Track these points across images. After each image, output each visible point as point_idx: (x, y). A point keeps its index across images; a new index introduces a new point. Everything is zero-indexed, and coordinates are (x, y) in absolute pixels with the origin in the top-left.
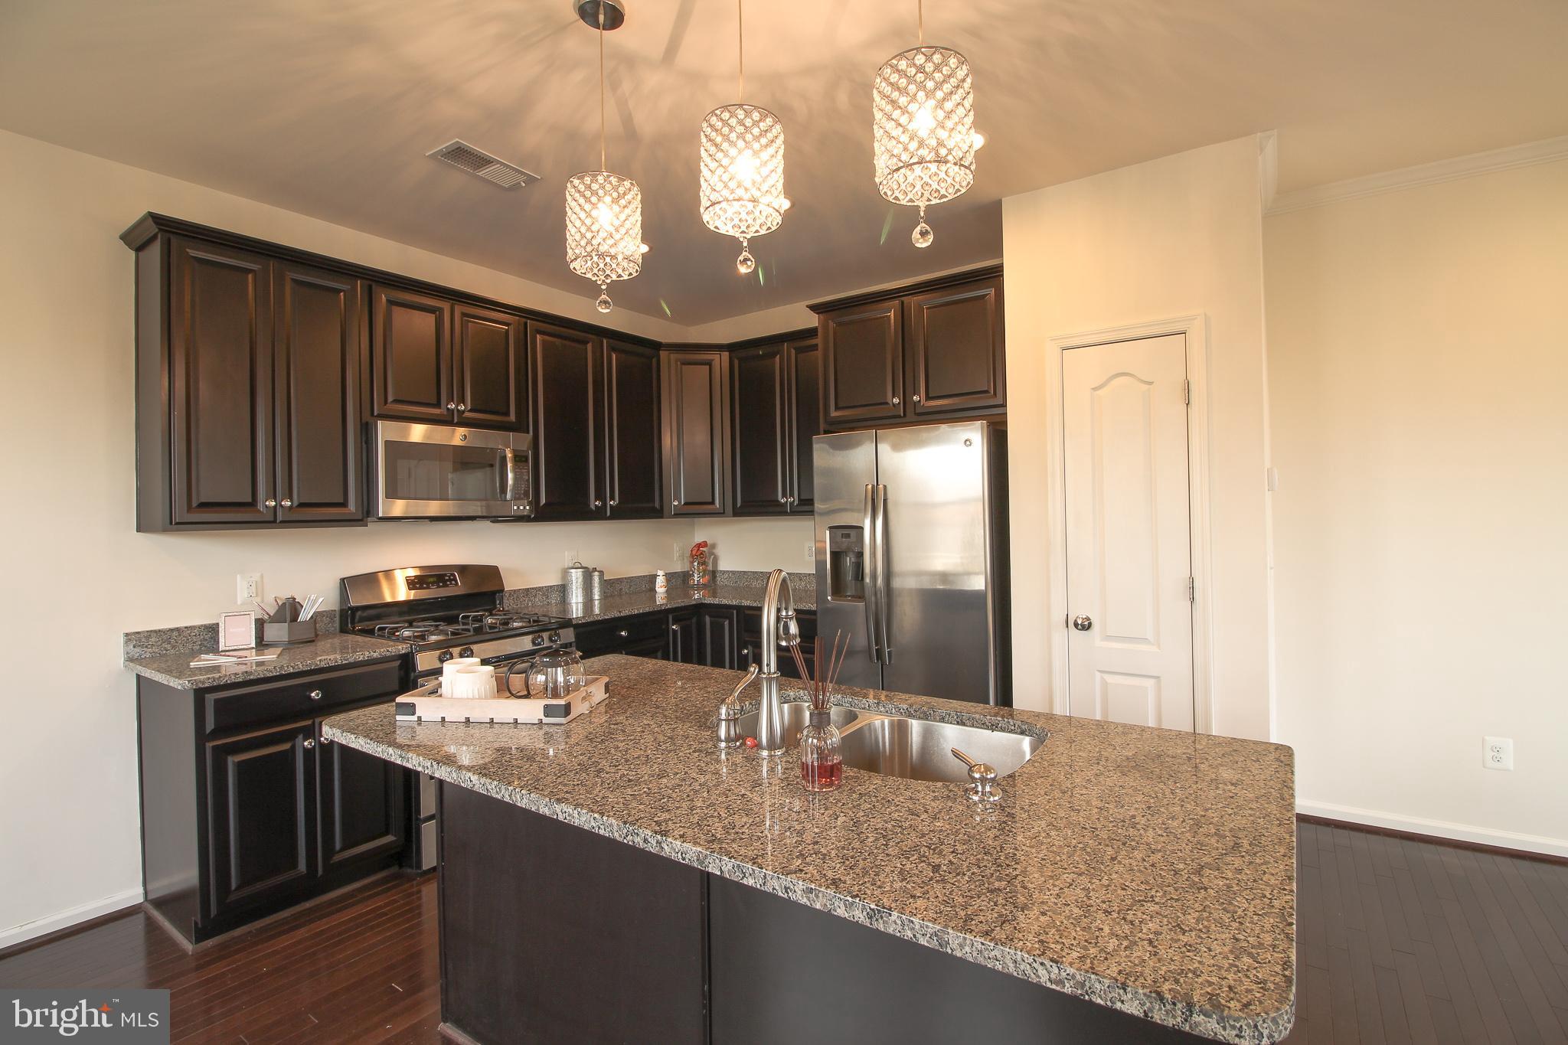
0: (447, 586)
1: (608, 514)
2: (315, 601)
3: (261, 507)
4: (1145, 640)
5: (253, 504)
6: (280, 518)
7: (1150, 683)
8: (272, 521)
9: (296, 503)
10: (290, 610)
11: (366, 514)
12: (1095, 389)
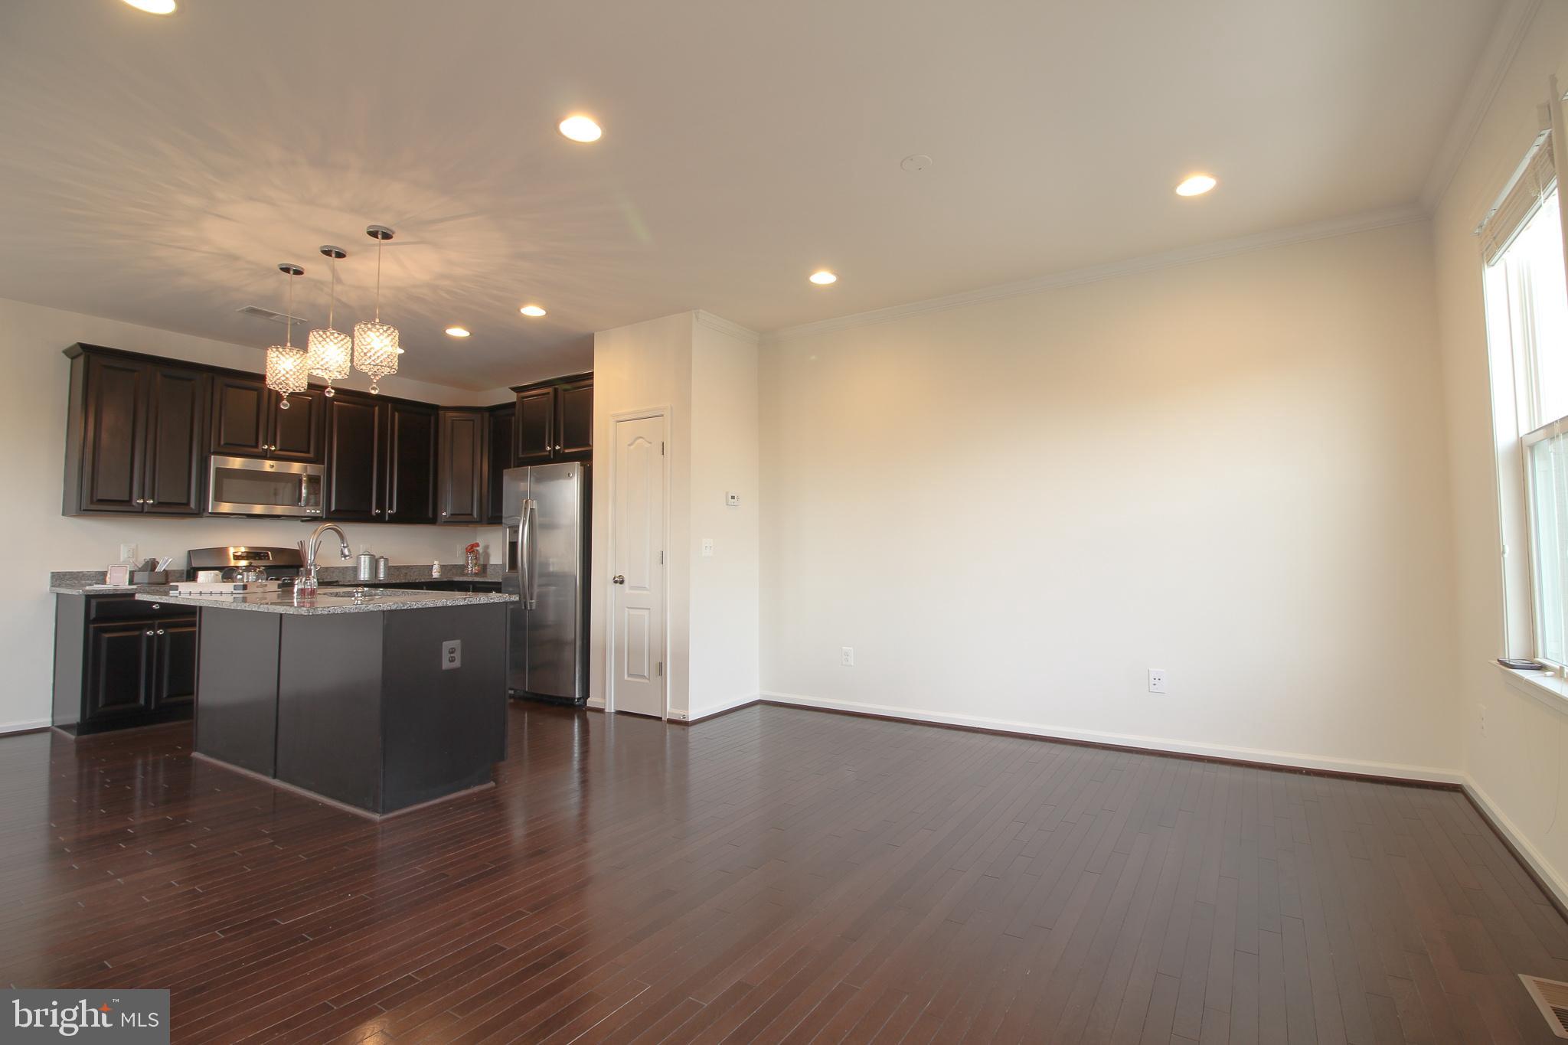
0: (262, 559)
1: (387, 519)
2: (167, 561)
3: (134, 504)
4: (644, 588)
5: (129, 502)
6: (146, 510)
7: (646, 613)
8: (141, 512)
9: (156, 502)
10: (152, 565)
11: (200, 512)
12: (629, 445)
